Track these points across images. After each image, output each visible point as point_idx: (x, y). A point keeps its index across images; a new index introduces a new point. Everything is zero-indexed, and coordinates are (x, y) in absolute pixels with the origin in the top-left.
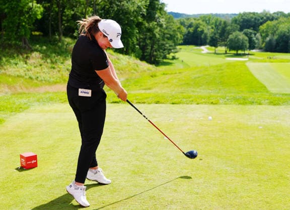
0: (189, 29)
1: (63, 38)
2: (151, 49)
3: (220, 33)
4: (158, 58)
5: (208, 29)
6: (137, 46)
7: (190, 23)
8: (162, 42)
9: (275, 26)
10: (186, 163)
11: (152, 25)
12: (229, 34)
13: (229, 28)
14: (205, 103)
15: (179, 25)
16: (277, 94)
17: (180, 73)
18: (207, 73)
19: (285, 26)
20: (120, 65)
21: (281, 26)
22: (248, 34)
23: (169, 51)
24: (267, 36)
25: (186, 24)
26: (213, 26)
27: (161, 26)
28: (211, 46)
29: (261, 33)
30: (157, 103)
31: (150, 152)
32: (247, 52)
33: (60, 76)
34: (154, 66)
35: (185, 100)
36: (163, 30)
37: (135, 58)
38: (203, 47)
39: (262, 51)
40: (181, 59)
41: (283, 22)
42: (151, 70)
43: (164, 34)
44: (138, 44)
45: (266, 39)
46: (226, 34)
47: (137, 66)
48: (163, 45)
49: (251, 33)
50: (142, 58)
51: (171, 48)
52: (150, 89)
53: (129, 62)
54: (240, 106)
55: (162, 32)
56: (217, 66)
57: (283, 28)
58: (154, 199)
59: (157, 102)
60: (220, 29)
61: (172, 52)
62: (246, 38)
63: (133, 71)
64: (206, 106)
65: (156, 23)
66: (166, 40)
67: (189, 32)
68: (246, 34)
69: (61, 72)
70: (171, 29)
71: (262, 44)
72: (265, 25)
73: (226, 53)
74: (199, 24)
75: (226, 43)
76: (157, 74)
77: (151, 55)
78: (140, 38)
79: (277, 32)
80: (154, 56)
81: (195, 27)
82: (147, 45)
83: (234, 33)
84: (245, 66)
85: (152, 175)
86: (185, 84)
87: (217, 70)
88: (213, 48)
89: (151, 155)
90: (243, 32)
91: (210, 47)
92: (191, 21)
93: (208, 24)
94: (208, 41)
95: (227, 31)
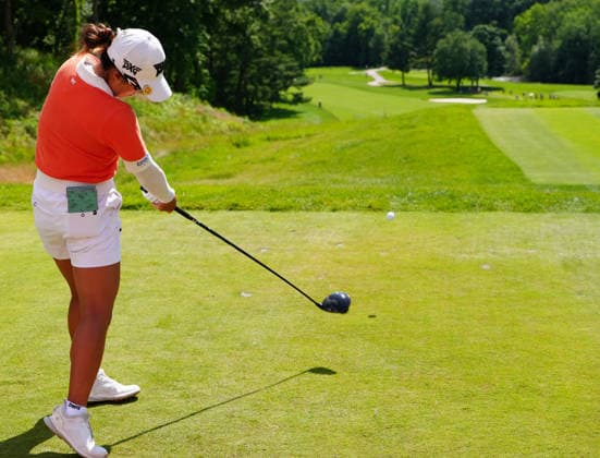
0: (338, 24)
1: (17, 50)
2: (241, 78)
3: (415, 36)
4: (258, 101)
5: (386, 25)
6: (206, 71)
7: (339, 10)
8: (267, 59)
9: (552, 16)
10: (287, 355)
11: (242, 14)
12: (438, 36)
13: (437, 21)
14: (354, 208)
15: (310, 16)
16: (547, 186)
17: (308, 136)
18: (374, 135)
19: (579, 16)
20: (159, 117)
21: (569, 15)
22: (486, 36)
23: (287, 82)
24: (534, 41)
25: (329, 12)
26: (398, 17)
27: (265, 17)
28: (392, 67)
29: (517, 35)
30: (231, 209)
31: (202, 330)
32: (482, 83)
33: (9, 145)
34: (247, 119)
35: (303, 201)
36: (269, 29)
37: (198, 100)
38: (372, 72)
39: (523, 81)
40: (315, 101)
41: (574, 7)
42: (239, 130)
43: (274, 38)
44: (208, 65)
45: (530, 49)
46: (428, 38)
47: (204, 120)
48: (270, 66)
49: (493, 35)
50: (218, 100)
51: (290, 73)
52: (228, 176)
53: (182, 110)
54: (441, 214)
55: (267, 33)
56: (401, 118)
57: (574, 21)
58: (199, 444)
59: (233, 207)
60: (416, 25)
61: (292, 84)
62: (481, 47)
63: (193, 132)
64: (355, 214)
65: (252, 10)
66: (277, 52)
67: (336, 33)
68: (481, 37)
69: (10, 137)
70: (290, 25)
71: (522, 62)
72: (528, 13)
73: (431, 86)
74: (362, 11)
75: (430, 60)
76: (251, 139)
77: (241, 92)
78: (214, 49)
79: (558, 32)
80: (247, 93)
81: (350, 19)
82: (229, 66)
83: (449, 35)
84: (473, 116)
85: (201, 385)
86: (317, 163)
87: (400, 128)
88: (398, 72)
89: (202, 337)
90: (472, 33)
91: (390, 71)
92: (343, 5)
93: (385, 12)
94: (384, 56)
95: (433, 30)
